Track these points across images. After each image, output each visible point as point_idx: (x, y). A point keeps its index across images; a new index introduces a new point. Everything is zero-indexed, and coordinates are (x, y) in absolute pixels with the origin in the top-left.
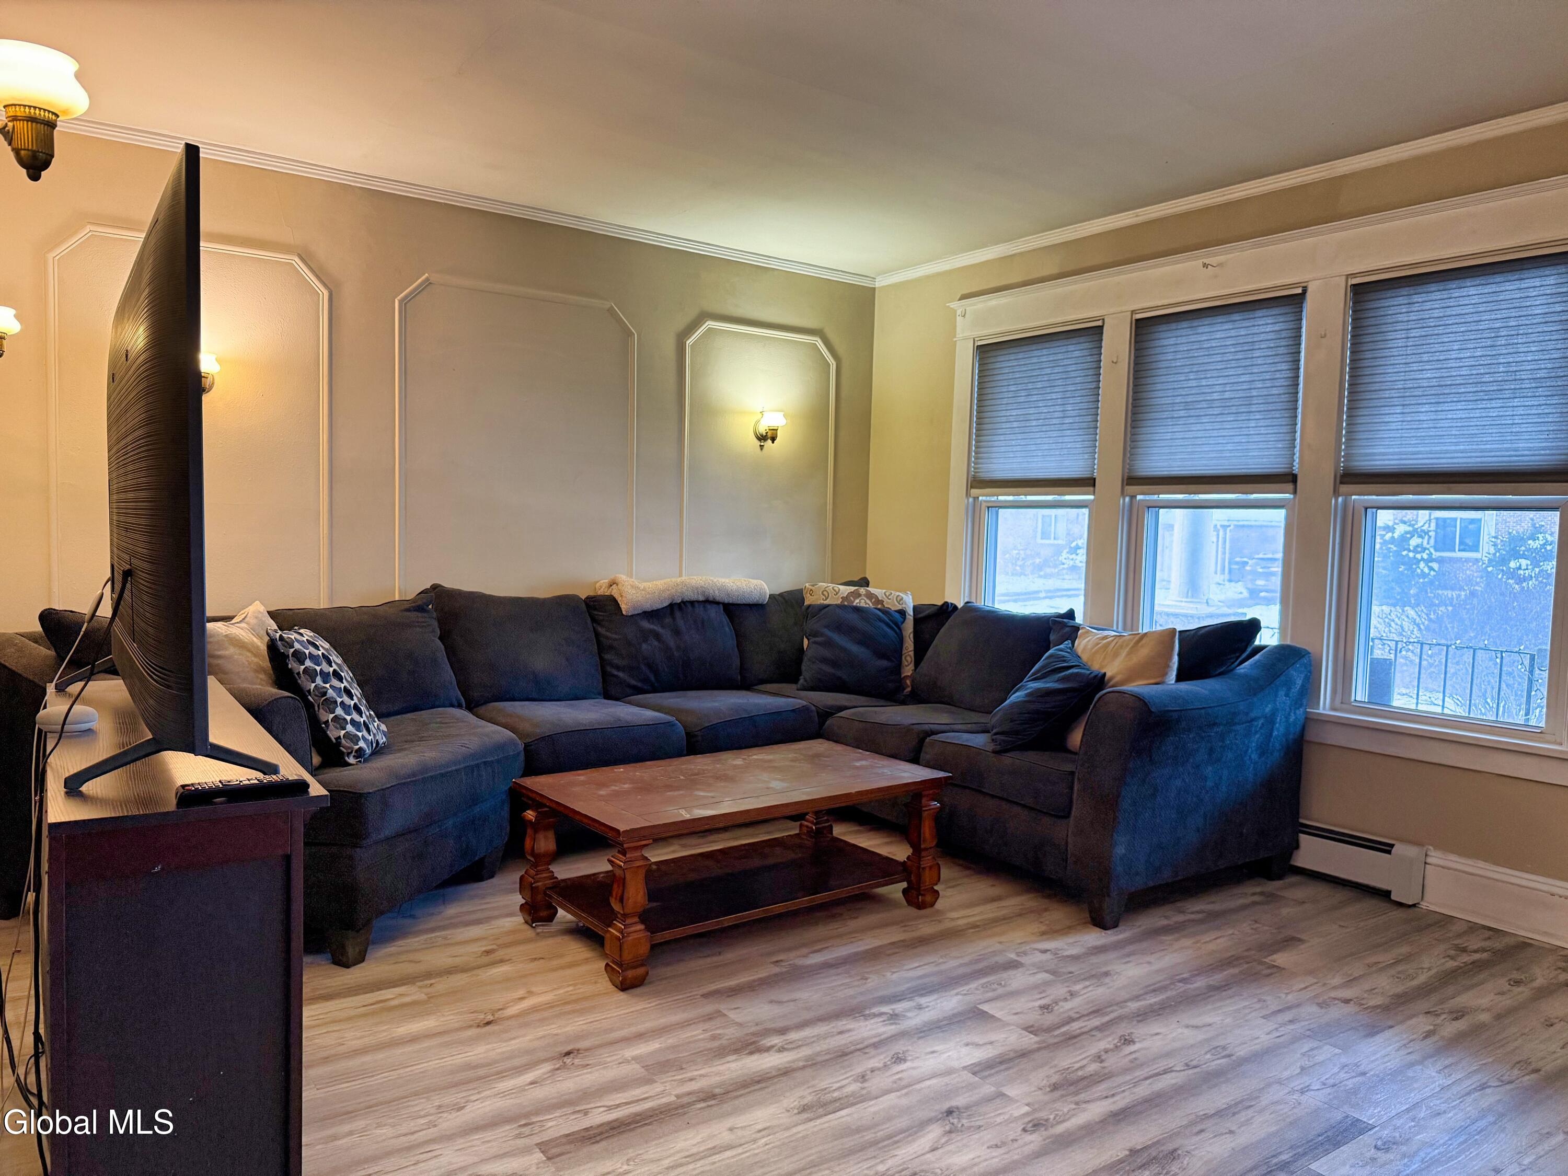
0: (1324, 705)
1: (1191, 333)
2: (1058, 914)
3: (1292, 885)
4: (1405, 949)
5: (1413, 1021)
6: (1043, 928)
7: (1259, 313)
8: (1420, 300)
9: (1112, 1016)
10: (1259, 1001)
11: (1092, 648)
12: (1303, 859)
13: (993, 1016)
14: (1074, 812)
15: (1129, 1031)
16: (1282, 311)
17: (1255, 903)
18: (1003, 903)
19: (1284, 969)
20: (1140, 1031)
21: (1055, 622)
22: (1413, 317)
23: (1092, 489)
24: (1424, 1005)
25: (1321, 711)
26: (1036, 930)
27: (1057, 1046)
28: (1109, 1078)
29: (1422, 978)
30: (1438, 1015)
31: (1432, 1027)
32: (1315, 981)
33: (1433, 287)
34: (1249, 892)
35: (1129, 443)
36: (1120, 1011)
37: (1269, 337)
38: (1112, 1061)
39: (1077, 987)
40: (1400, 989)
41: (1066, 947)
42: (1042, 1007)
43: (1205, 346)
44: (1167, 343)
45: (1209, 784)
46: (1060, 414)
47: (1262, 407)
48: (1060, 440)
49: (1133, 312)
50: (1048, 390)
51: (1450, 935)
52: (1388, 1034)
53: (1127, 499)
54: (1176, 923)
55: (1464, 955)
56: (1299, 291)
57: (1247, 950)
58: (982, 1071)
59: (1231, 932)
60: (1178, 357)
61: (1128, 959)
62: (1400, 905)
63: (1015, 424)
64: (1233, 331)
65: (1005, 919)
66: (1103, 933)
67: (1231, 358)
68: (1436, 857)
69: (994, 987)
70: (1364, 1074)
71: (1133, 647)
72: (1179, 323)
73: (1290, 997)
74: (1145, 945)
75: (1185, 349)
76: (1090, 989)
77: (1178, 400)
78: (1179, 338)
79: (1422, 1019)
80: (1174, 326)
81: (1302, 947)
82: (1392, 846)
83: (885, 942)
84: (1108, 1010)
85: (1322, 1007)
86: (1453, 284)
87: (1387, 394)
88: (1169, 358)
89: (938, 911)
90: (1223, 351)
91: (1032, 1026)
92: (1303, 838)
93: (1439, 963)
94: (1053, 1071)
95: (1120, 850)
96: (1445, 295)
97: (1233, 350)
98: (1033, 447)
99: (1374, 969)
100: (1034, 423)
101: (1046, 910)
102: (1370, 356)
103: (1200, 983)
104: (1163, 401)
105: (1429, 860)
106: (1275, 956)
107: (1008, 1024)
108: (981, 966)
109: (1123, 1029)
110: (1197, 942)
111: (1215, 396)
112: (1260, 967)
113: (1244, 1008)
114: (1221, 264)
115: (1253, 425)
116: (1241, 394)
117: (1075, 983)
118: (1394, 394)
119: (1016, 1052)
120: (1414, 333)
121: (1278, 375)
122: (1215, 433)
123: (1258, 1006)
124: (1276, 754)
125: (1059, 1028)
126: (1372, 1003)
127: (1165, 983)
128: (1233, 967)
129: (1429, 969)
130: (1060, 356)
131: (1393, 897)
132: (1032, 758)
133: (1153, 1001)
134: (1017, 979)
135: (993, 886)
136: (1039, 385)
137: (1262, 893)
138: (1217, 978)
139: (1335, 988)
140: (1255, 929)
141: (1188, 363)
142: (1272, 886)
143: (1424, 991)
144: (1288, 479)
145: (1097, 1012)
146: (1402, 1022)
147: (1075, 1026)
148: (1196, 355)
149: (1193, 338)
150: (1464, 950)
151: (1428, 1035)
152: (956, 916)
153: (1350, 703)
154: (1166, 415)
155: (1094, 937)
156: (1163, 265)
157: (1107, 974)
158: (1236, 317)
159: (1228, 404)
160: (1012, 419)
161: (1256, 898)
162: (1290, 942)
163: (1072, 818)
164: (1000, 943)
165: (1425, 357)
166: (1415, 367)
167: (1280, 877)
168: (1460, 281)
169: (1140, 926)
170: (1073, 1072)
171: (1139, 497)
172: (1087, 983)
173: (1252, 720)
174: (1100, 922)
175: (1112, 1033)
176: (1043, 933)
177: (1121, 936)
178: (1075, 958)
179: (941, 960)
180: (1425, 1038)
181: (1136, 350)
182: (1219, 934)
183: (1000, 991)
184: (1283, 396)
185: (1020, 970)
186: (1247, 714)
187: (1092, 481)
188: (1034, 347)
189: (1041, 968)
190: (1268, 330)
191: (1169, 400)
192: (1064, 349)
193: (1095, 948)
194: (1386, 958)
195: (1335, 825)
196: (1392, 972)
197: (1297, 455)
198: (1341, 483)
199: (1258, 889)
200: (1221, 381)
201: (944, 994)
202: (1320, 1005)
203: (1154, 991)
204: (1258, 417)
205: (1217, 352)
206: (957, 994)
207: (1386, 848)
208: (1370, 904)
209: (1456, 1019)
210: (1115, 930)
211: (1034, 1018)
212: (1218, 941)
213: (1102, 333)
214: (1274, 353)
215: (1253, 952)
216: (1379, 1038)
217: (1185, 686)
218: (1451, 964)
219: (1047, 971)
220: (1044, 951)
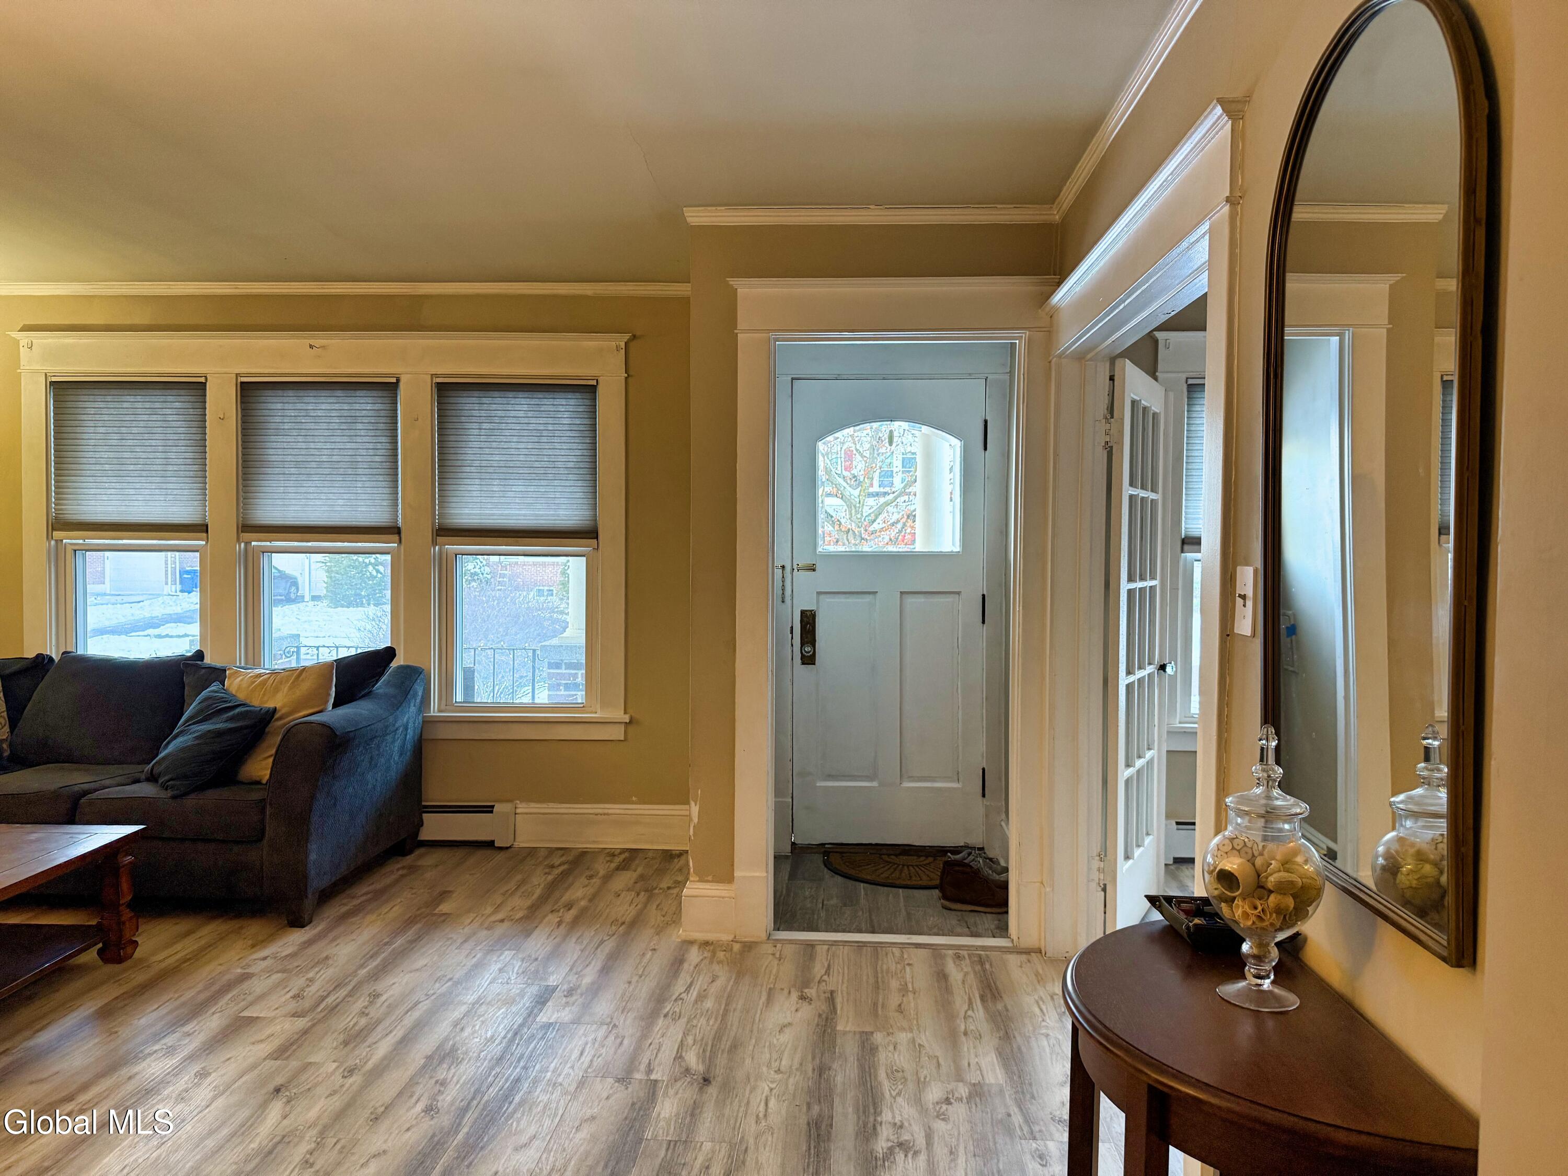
0: (434, 710)
1: (298, 401)
2: (254, 928)
3: (421, 856)
4: (519, 877)
5: (547, 919)
6: (250, 942)
7: (359, 393)
8: (488, 402)
9: (353, 984)
10: (448, 939)
11: (249, 687)
12: (426, 834)
13: (257, 1018)
14: (269, 832)
15: (373, 989)
16: (380, 395)
17: (403, 876)
18: (198, 934)
19: (451, 914)
20: (380, 986)
21: (186, 665)
22: (483, 413)
23: (205, 535)
24: (548, 907)
25: (432, 714)
26: (245, 946)
27: (324, 1019)
28: (380, 1022)
29: (538, 892)
30: (559, 911)
31: (559, 919)
32: (475, 915)
33: (496, 394)
34: (395, 869)
35: (241, 493)
36: (355, 979)
37: (370, 415)
38: (375, 1012)
39: (311, 975)
40: (529, 903)
41: (279, 950)
42: (294, 997)
43: (312, 414)
44: (275, 408)
45: (370, 786)
46: (164, 461)
47: (367, 471)
48: (164, 486)
49: (237, 375)
50: (146, 436)
51: (541, 859)
52: (536, 933)
53: (243, 545)
54: (355, 906)
55: (554, 869)
56: (394, 380)
57: (418, 909)
58: (281, 1055)
59: (399, 900)
60: (285, 421)
61: (335, 943)
62: (501, 849)
63: (107, 467)
64: (337, 405)
65: (209, 946)
66: (303, 930)
67: (336, 427)
68: (522, 808)
69: (242, 996)
70: (536, 959)
71: (293, 682)
72: (285, 391)
73: (466, 930)
74: (341, 929)
75: (293, 414)
76: (322, 972)
77: (289, 458)
78: (287, 405)
79: (550, 916)
80: (280, 393)
81: (454, 895)
82: (493, 807)
83: (111, 998)
84: (346, 981)
85: (489, 930)
86: (511, 394)
87: (468, 469)
88: (278, 421)
89: (141, 960)
90: (328, 421)
91: (296, 1013)
92: (425, 816)
93: (543, 879)
94: (336, 1034)
95: (313, 857)
96: (504, 401)
97: (338, 421)
98: (132, 492)
99: (507, 896)
100: (132, 467)
101: (241, 928)
102: (454, 439)
103: (399, 942)
104: (273, 458)
105: (518, 811)
106: (441, 907)
107: (275, 1018)
108: (216, 987)
109: (367, 989)
110: (380, 914)
111: (324, 458)
112: (434, 918)
113: (441, 946)
114: (324, 347)
115: (360, 485)
116: (347, 459)
117: (307, 972)
118: (473, 469)
119: (297, 1033)
120: (485, 426)
121: (379, 446)
122: (326, 490)
123: (449, 943)
124: (408, 754)
125: (319, 1005)
126: (518, 917)
127: (375, 949)
128: (417, 923)
129: (539, 885)
130: (157, 405)
131: (496, 845)
132: (212, 795)
133: (375, 964)
134: (258, 986)
135: (177, 924)
136: (135, 430)
137: (403, 868)
138: (411, 933)
139: (490, 915)
140: (415, 893)
141: (296, 427)
142: (409, 860)
143: (544, 899)
144: (393, 531)
145: (337, 987)
146: (541, 922)
147: (330, 1000)
148: (303, 421)
149: (299, 406)
150: (553, 867)
151: (559, 924)
152: (161, 958)
153: (453, 705)
154: (277, 470)
155: (297, 937)
156: (268, 338)
157: (327, 958)
158: (339, 393)
159: (336, 466)
160: (102, 461)
161: (401, 872)
162: (444, 895)
163: (265, 842)
164: (221, 965)
165: (494, 445)
166: (487, 451)
167: (410, 852)
168: (515, 393)
169: (328, 917)
170: (352, 1029)
171: (253, 543)
172: (317, 969)
173: (397, 729)
174: (297, 922)
175: (361, 995)
176: (253, 946)
177: (320, 928)
178: (293, 955)
179: (176, 996)
180: (558, 926)
181: (243, 410)
182: (392, 904)
183: (250, 998)
184: (384, 464)
185: (254, 978)
186: (394, 725)
187: (205, 528)
188: (126, 392)
189: (270, 971)
190: (368, 408)
191: (280, 458)
192: (162, 399)
193: (305, 943)
194: (512, 885)
195: (448, 801)
196: (519, 893)
197: (400, 511)
198: (437, 535)
199: (399, 866)
200: (328, 446)
201: (200, 1018)
202: (488, 929)
203: (371, 957)
204: (364, 479)
205: (323, 421)
206: (213, 1014)
207: (489, 809)
208: (480, 854)
209: (569, 909)
210: (311, 925)
211: (292, 1006)
212: (394, 909)
213: (205, 389)
214: (375, 428)
215: (423, 910)
216: (534, 935)
217: (346, 711)
218: (550, 878)
219: (278, 972)
220: (265, 958)
